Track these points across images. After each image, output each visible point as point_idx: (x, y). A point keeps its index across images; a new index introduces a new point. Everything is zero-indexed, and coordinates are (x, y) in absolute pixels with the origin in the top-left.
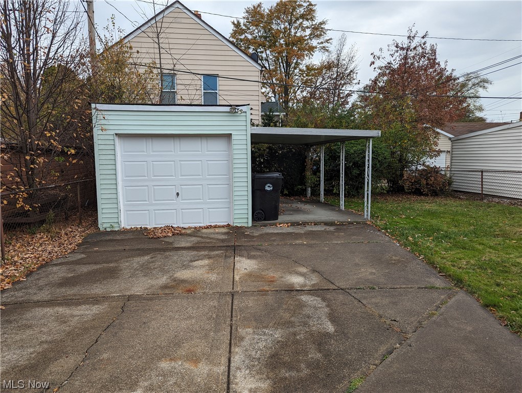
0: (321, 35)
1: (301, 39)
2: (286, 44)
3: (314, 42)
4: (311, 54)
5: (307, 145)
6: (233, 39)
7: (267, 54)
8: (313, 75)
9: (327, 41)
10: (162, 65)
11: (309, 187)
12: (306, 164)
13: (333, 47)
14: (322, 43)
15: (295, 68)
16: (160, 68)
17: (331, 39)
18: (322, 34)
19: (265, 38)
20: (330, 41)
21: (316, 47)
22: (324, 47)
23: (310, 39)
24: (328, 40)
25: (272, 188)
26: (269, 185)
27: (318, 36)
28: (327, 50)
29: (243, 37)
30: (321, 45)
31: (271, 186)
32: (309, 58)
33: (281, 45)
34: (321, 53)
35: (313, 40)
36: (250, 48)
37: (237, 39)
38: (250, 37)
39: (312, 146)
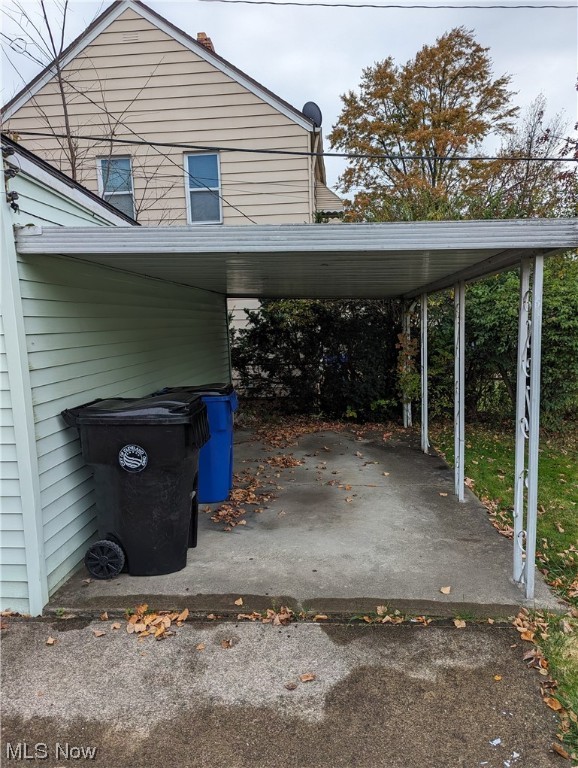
0: (498, 103)
1: (460, 113)
2: (434, 124)
3: (486, 117)
4: (479, 138)
5: (401, 297)
6: (343, 126)
7: (401, 146)
8: (482, 176)
9: (510, 113)
10: (71, 129)
11: (408, 401)
12: (397, 346)
13: (520, 124)
14: (500, 117)
15: (450, 167)
16: (69, 136)
17: (517, 108)
18: (502, 101)
19: (399, 117)
20: (516, 112)
21: (490, 127)
22: (504, 125)
23: (480, 112)
24: (511, 111)
25: (144, 462)
26: (132, 448)
27: (494, 107)
28: (511, 131)
29: (359, 121)
30: (499, 122)
31: (140, 452)
32: (476, 146)
33: (426, 128)
34: (499, 137)
35: (484, 114)
36: (372, 139)
37: (350, 125)
38: (371, 119)
39: (415, 298)
